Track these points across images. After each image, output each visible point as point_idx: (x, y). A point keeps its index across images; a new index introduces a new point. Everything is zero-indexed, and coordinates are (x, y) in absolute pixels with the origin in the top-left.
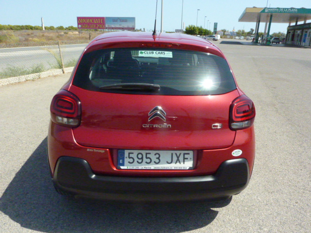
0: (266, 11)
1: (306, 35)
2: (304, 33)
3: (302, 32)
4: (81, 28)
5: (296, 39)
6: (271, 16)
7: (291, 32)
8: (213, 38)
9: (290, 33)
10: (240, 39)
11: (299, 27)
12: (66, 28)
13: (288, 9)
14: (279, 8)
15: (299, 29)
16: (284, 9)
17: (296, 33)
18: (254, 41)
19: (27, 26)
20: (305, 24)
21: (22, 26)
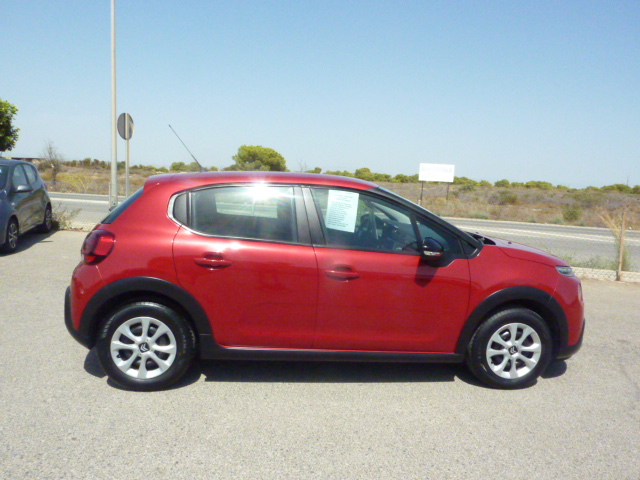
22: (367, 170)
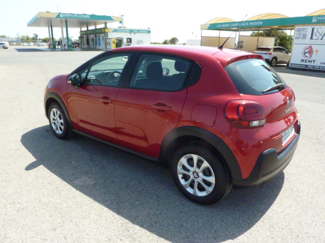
0: (61, 16)
1: (99, 39)
2: (98, 38)
3: (96, 36)
5: (91, 43)
6: (66, 21)
7: (85, 36)
8: (2, 46)
9: (83, 37)
10: (30, 45)
11: (91, 32)
13: (81, 15)
14: (73, 14)
15: (92, 34)
16: (77, 15)
17: (89, 38)
18: (51, 47)
20: (96, 29)
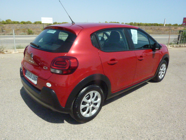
4: (185, 25)
12: (180, 25)
19: (155, 24)
21: (153, 24)
22: (10, 20)
